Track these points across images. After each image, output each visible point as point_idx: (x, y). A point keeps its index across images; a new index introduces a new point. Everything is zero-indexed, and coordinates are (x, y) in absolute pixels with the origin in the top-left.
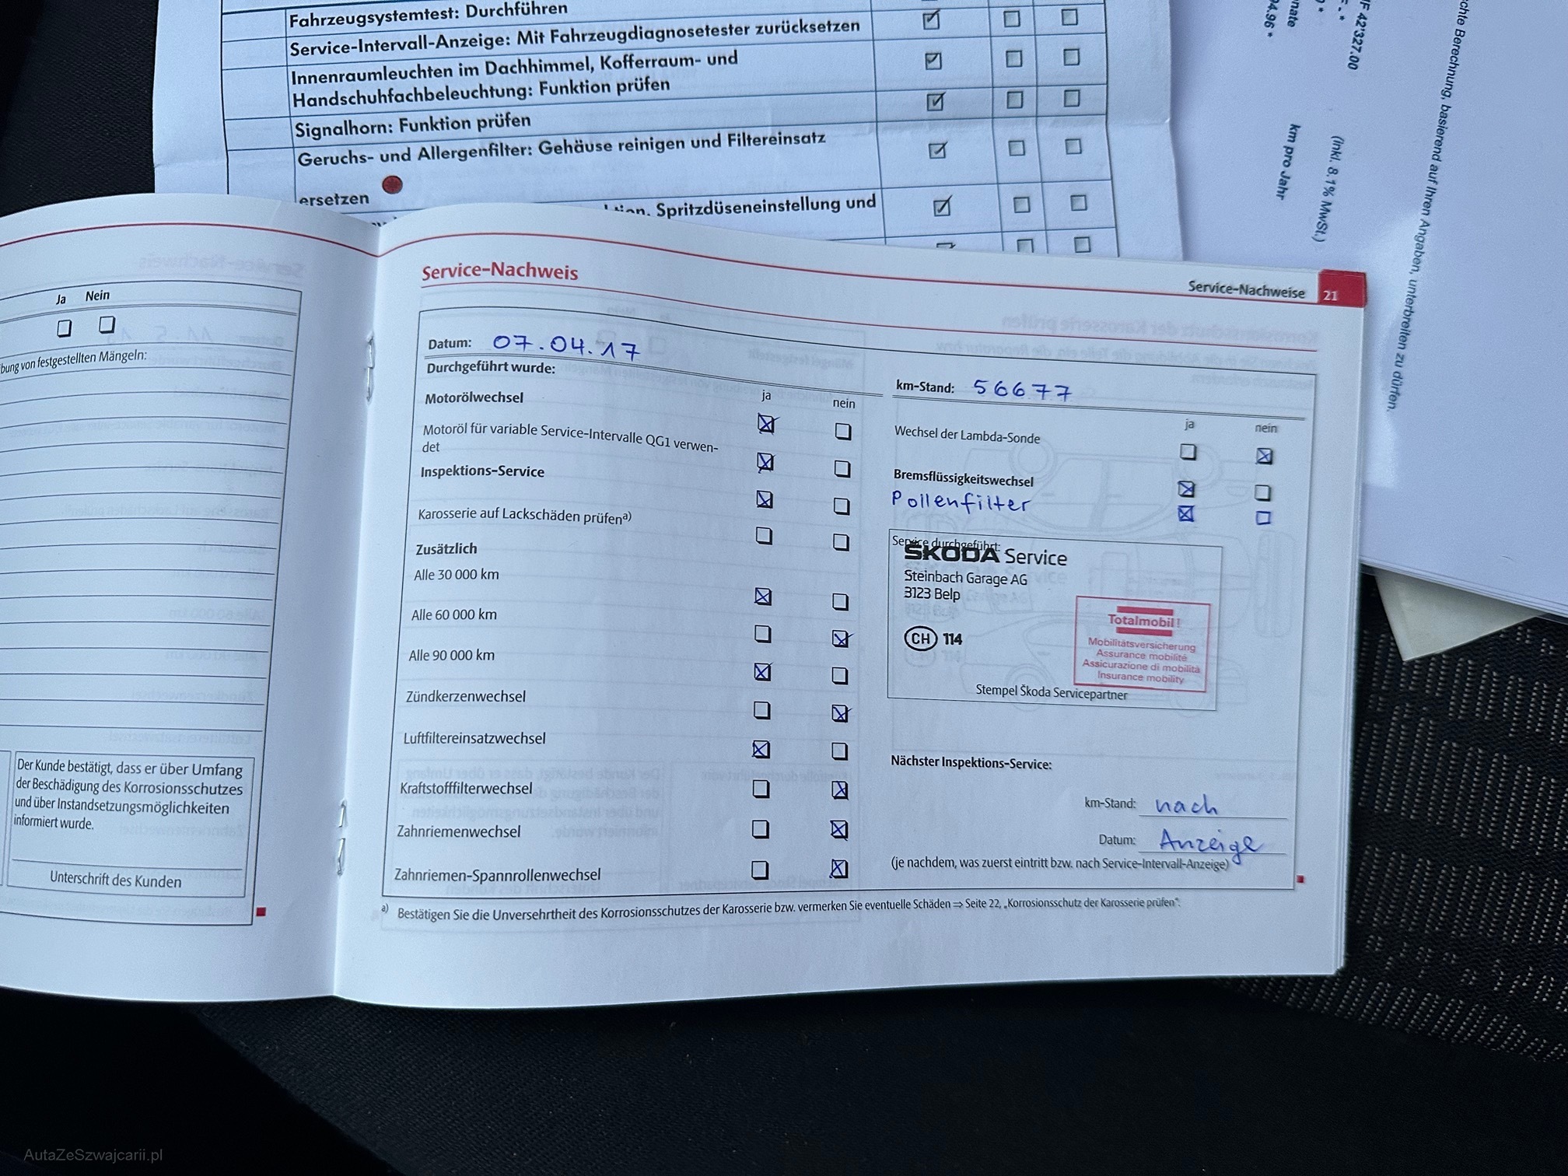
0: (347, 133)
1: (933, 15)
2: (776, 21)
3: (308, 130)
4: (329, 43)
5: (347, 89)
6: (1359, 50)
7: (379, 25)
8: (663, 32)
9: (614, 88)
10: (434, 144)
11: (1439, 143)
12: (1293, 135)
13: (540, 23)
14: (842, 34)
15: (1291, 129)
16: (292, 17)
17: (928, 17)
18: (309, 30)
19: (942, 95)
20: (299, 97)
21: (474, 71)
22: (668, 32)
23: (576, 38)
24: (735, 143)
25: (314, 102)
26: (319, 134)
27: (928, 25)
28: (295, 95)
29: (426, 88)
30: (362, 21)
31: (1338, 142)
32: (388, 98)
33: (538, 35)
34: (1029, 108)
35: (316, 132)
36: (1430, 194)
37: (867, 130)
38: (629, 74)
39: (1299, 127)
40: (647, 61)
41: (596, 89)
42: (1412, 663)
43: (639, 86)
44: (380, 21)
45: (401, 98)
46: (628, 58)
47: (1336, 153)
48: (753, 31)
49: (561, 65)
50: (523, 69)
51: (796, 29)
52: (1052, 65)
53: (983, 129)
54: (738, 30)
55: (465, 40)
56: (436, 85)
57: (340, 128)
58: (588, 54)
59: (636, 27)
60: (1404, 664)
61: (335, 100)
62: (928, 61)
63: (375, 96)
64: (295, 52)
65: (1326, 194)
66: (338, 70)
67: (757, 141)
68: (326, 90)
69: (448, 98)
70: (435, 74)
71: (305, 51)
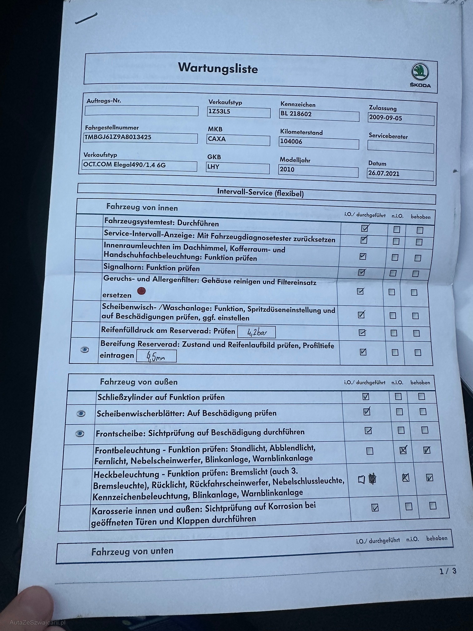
1: (365, 238)
10: (160, 275)
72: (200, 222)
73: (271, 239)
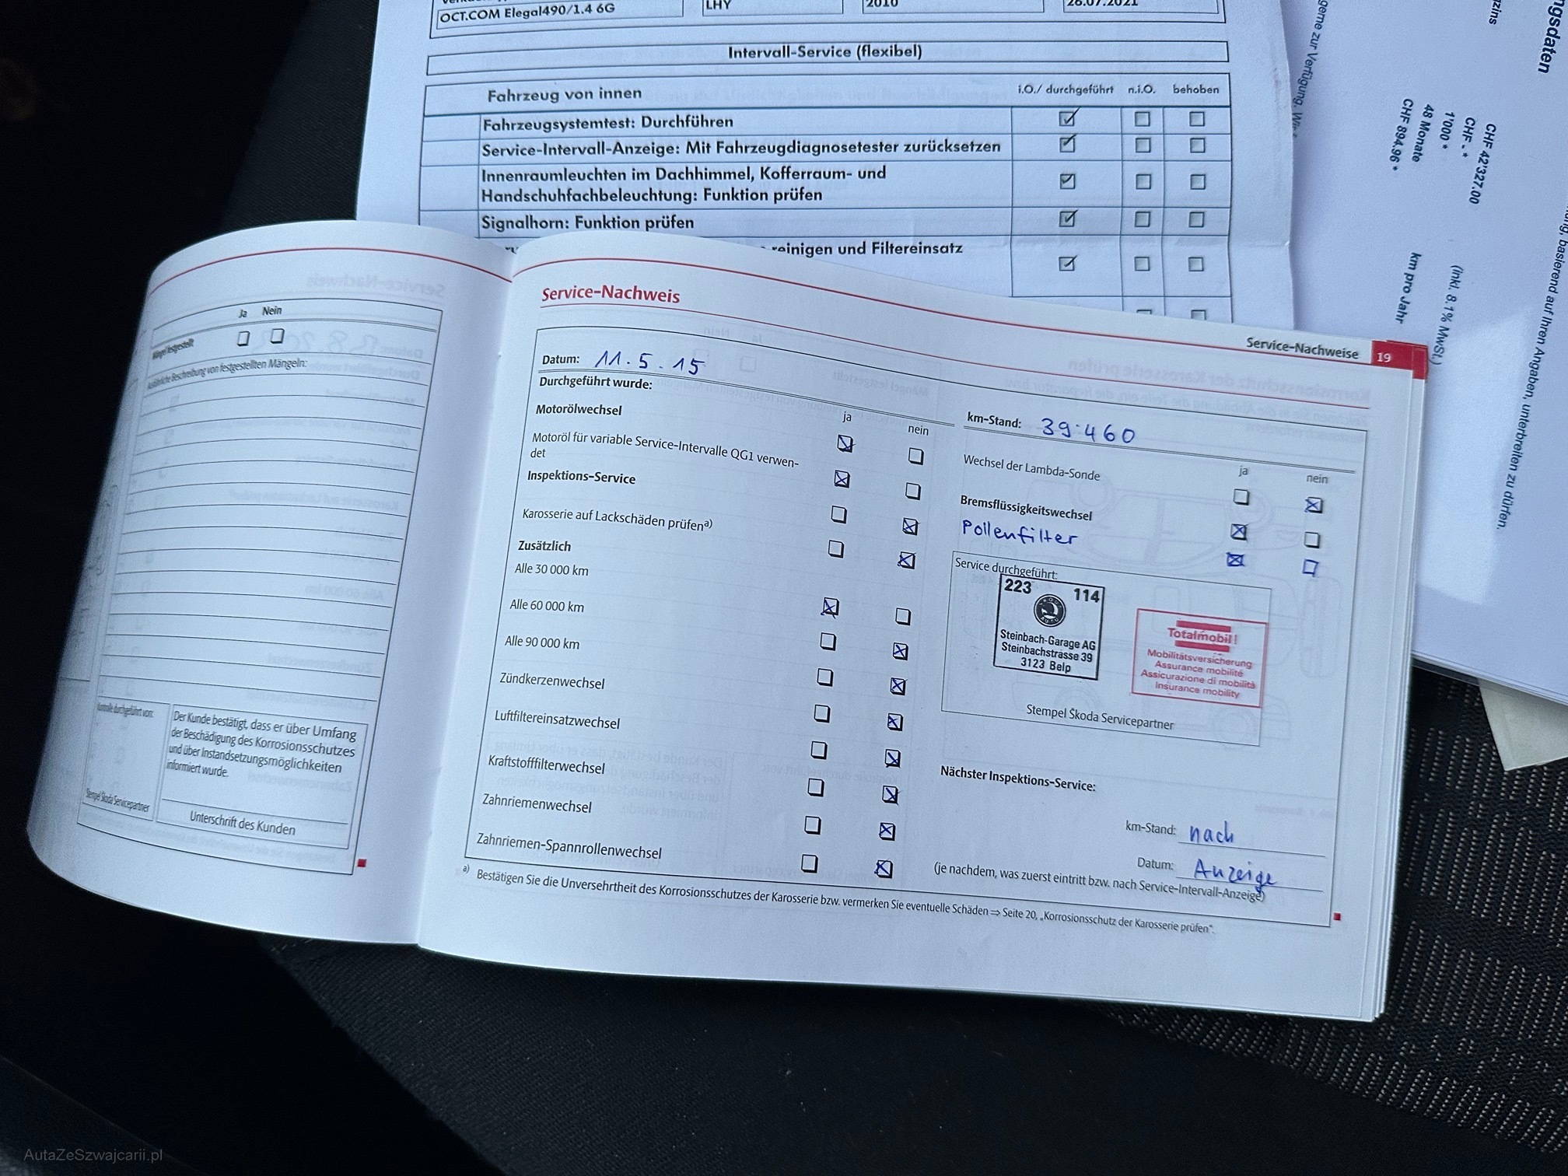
0: (527, 227)
2: (925, 140)
3: (493, 222)
4: (518, 146)
5: (530, 187)
6: (1481, 186)
7: (563, 131)
8: (819, 147)
9: (771, 197)
11: (1556, 276)
12: (1413, 263)
13: (708, 135)
14: (983, 154)
15: (1412, 257)
16: (485, 121)
17: (1065, 141)
18: (501, 133)
19: (1075, 212)
20: (487, 192)
21: (646, 176)
22: (823, 147)
23: (739, 149)
24: (878, 251)
25: (500, 197)
26: (503, 227)
27: (1065, 148)
28: (484, 191)
29: (601, 190)
30: (547, 127)
31: (1458, 271)
32: (566, 197)
33: (706, 145)
34: (1156, 227)
35: (500, 224)
36: (1545, 323)
37: (1002, 242)
38: (786, 185)
39: (1420, 256)
40: (803, 173)
41: (755, 196)
42: (1513, 773)
43: (794, 196)
44: (564, 127)
45: (578, 197)
46: (785, 170)
47: (1455, 281)
48: (901, 148)
49: (725, 174)
50: (690, 176)
51: (941, 148)
52: (1179, 188)
53: (1110, 246)
54: (888, 147)
55: (639, 148)
56: (610, 186)
57: (522, 222)
58: (750, 165)
59: (794, 142)
60: (1506, 773)
61: (520, 196)
62: (1063, 181)
63: (555, 195)
64: (486, 153)
65: (1444, 319)
66: (523, 170)
67: (899, 249)
68: (512, 188)
69: (620, 199)
70: (610, 178)
71: (495, 152)
72: (690, 118)
73: (852, 148)
